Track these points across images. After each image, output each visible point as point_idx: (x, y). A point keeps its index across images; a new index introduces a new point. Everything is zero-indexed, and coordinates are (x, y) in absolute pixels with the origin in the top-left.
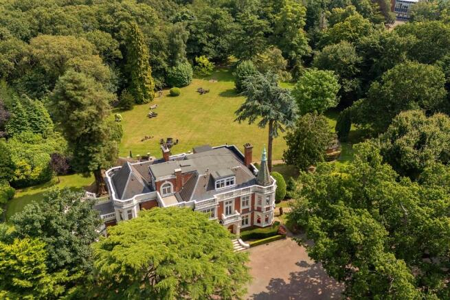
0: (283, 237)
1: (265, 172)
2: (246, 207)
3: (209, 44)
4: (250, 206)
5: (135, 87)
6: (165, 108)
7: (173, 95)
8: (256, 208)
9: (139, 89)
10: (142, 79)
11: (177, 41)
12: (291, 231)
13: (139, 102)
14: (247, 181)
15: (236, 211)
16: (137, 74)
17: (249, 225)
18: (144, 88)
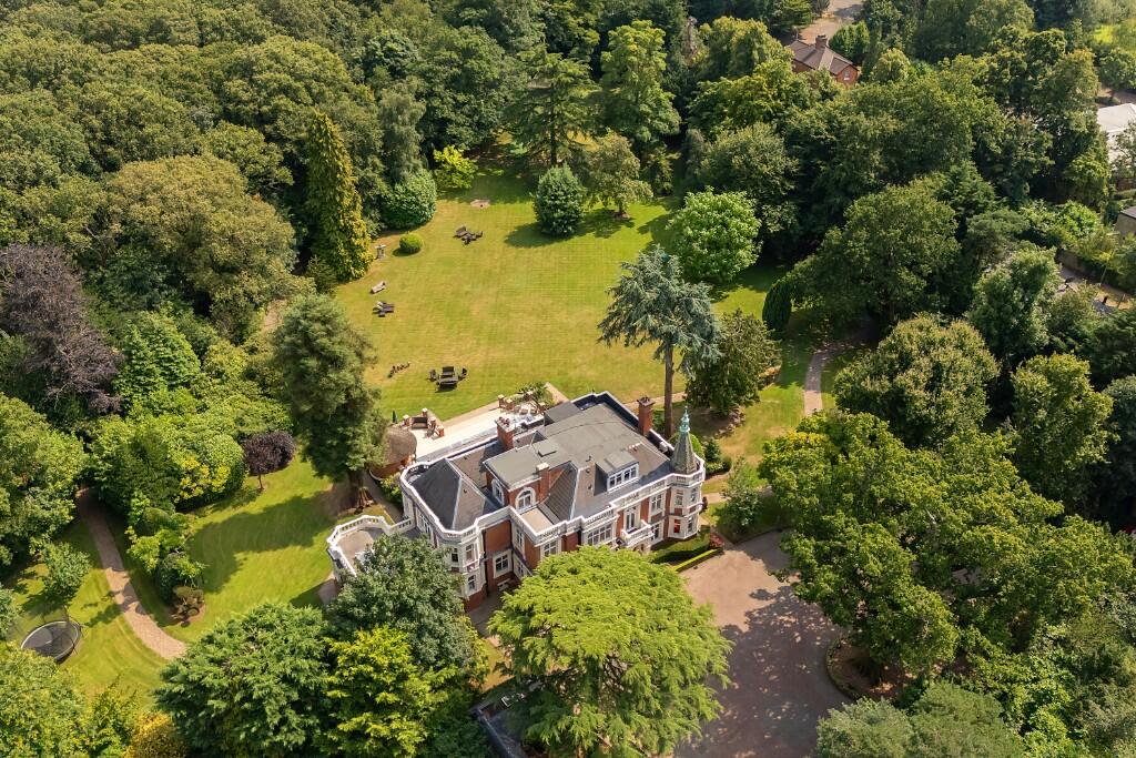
0: (720, 552)
1: (687, 450)
2: (657, 512)
3: (461, 119)
4: (663, 510)
5: (333, 246)
6: (403, 286)
7: (405, 250)
8: (672, 511)
9: (343, 252)
10: (347, 231)
11: (403, 129)
12: (730, 539)
13: (344, 278)
14: (656, 467)
15: (643, 521)
16: (336, 221)
17: (661, 539)
18: (351, 248)
